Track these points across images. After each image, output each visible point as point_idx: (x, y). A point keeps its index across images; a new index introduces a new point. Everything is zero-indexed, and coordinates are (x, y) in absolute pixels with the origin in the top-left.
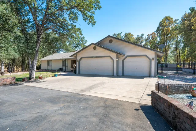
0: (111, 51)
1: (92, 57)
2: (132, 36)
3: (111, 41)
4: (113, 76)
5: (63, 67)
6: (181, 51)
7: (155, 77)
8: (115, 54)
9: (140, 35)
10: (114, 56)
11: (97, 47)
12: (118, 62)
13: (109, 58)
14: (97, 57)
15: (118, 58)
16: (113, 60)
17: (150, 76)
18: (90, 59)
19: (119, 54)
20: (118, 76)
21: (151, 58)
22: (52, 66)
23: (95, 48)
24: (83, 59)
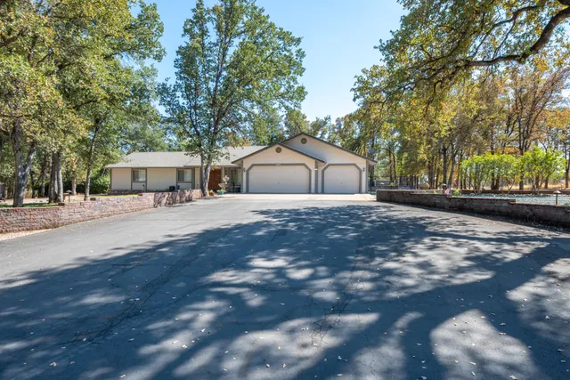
0: (306, 155)
1: (275, 165)
2: (304, 117)
3: (304, 141)
4: (309, 192)
5: (179, 184)
6: (396, 157)
7: (366, 193)
9: (322, 118)
10: (311, 164)
11: (283, 149)
12: (317, 172)
13: (303, 167)
15: (317, 167)
16: (310, 171)
17: (360, 192)
18: (269, 167)
19: (319, 161)
20: (317, 192)
21: (362, 168)
22: (146, 182)
23: (278, 151)
24: (255, 168)
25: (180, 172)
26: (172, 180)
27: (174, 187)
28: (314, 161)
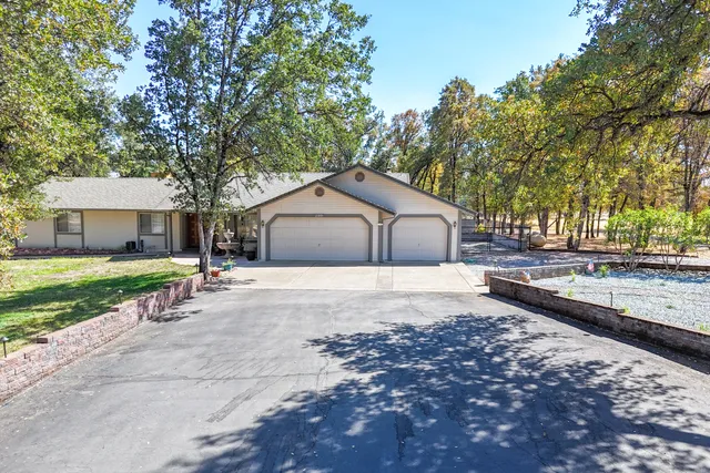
0: (363, 201)
1: (313, 216)
3: (360, 177)
4: (369, 262)
5: (142, 238)
7: (457, 261)
8: (376, 212)
10: (372, 215)
11: (327, 190)
12: (381, 229)
13: (358, 220)
14: (325, 216)
15: (381, 220)
16: (370, 227)
17: (448, 260)
18: (304, 219)
19: (384, 211)
20: (381, 263)
21: (452, 223)
22: (82, 234)
23: (319, 193)
24: (279, 220)
25: (144, 218)
26: (130, 232)
27: (134, 243)
28: (377, 211)
